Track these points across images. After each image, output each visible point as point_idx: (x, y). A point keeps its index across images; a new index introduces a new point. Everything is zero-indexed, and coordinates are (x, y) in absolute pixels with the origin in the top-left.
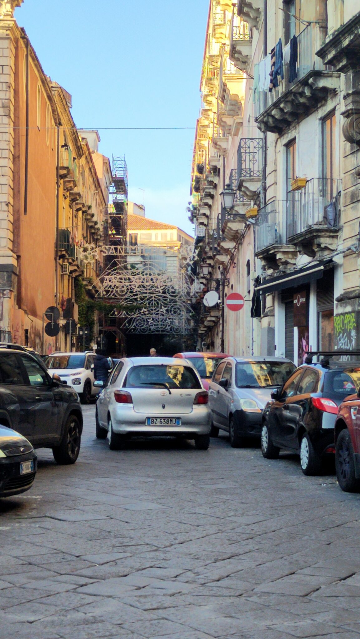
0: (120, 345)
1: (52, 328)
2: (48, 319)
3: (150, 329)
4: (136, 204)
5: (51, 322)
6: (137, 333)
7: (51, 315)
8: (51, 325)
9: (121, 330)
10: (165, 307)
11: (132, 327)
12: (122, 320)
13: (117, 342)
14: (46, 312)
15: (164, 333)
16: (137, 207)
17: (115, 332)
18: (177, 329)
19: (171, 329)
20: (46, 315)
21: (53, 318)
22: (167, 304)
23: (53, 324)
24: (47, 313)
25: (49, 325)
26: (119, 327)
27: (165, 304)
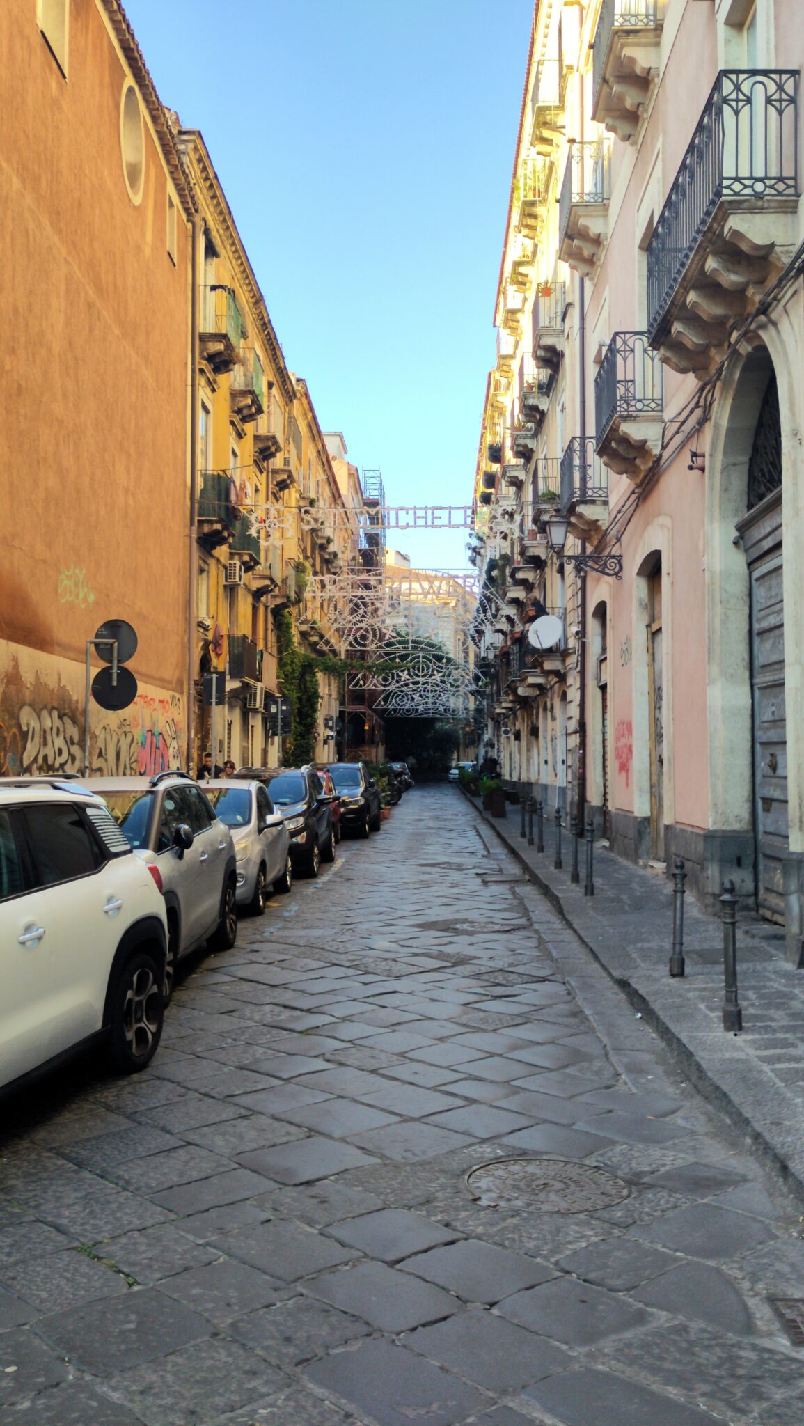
0: (373, 734)
1: (115, 683)
2: (102, 658)
3: (417, 710)
4: (398, 553)
5: (111, 668)
6: (399, 716)
7: (112, 645)
8: (111, 674)
9: (374, 711)
10: (439, 672)
11: (391, 707)
12: (373, 694)
13: (366, 728)
14: (97, 636)
15: (436, 716)
16: (399, 557)
17: (364, 713)
18: (454, 711)
19: (445, 710)
20: (97, 645)
21: (115, 655)
22: (442, 668)
23: (115, 671)
24: (97, 640)
25: (104, 675)
26: (370, 707)
27: (439, 667)
